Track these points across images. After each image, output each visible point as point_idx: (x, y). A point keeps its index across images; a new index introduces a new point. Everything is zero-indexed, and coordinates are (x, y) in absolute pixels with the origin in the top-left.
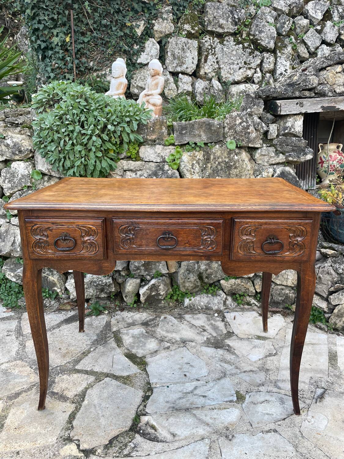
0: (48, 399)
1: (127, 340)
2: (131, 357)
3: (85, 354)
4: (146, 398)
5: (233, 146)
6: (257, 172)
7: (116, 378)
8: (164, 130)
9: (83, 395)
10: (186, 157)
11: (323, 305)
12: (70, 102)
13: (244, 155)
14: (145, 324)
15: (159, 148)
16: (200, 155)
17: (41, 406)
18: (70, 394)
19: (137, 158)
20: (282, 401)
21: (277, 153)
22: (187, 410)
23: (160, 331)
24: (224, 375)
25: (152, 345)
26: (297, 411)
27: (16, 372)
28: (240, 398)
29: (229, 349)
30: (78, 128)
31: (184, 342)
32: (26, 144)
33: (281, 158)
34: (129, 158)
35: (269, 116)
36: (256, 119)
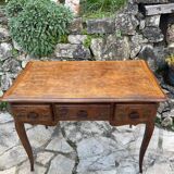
0: (35, 166)
1: (68, 133)
2: (69, 142)
3: (49, 141)
4: (77, 164)
5: (119, 35)
6: (132, 48)
7: (63, 154)
8: (81, 26)
9: (49, 163)
10: (93, 41)
11: (159, 116)
12: (26, 12)
13: (126, 39)
14: (76, 124)
15: (78, 36)
16: (101, 40)
17: (32, 170)
18: (44, 163)
19: (67, 42)
20: (135, 166)
21: (144, 38)
22: (94, 171)
23: (82, 128)
24: (110, 152)
25: (79, 136)
26: (141, 171)
27: (20, 151)
28: (117, 164)
29: (114, 138)
30: (33, 29)
31: (93, 134)
32: (7, 34)
33: (146, 40)
34: (62, 42)
35: (141, 15)
36: (133, 18)
